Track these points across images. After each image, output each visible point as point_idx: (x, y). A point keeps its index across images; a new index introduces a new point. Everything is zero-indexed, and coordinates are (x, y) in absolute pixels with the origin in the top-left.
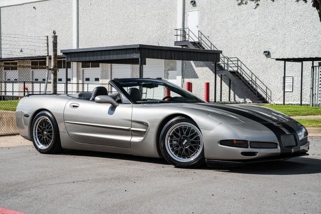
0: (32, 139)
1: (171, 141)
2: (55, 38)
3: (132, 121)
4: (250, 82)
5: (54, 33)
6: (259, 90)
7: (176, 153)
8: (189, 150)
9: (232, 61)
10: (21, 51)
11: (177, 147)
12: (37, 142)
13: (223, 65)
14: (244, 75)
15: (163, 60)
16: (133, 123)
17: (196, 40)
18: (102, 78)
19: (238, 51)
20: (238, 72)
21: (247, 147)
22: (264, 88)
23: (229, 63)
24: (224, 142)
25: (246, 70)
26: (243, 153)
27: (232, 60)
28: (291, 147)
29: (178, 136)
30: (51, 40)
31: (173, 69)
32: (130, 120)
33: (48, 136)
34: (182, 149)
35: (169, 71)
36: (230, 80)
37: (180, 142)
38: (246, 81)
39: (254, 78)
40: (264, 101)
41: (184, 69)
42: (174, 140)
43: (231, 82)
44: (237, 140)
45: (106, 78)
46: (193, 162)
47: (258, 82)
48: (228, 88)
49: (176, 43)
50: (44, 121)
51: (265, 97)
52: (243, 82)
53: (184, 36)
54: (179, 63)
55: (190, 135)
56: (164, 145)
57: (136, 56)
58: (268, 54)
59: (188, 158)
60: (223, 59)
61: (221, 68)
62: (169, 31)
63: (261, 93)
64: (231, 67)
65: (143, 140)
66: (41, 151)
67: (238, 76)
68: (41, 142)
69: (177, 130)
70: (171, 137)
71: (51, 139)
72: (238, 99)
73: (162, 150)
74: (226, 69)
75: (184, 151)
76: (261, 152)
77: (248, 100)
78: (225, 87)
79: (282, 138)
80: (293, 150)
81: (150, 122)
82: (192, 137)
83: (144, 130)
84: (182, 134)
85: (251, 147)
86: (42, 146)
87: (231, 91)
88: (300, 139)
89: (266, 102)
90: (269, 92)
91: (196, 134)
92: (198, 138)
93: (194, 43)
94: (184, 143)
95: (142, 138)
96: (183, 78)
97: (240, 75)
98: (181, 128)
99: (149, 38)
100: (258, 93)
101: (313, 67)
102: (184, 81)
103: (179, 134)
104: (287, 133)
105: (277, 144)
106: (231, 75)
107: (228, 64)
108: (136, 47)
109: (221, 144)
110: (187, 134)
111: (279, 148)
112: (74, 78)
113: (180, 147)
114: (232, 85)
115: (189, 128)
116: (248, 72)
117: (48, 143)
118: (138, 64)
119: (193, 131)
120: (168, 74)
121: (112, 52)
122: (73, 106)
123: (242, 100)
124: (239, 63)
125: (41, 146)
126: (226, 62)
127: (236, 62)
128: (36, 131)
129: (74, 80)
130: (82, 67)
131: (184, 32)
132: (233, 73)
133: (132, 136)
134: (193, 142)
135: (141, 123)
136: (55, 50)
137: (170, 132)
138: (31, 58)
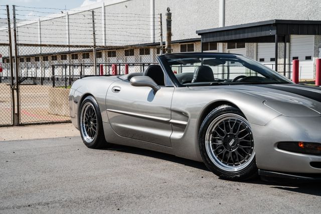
1: (214, 140)
2: (169, 15)
3: (171, 110)
5: (168, 10)
7: (220, 157)
8: (237, 153)
11: (222, 148)
16: (173, 113)
24: (283, 145)
26: (314, 164)
29: (222, 134)
30: (165, 18)
32: (167, 109)
33: (94, 127)
34: (227, 152)
35: (320, 49)
37: (226, 143)
42: (219, 139)
44: (304, 143)
50: (90, 109)
55: (238, 132)
57: (273, 32)
65: (184, 135)
68: (88, 133)
69: (221, 125)
70: (214, 134)
71: (96, 130)
75: (230, 155)
81: (190, 112)
82: (240, 135)
83: (185, 123)
84: (228, 130)
86: (88, 137)
91: (248, 130)
92: (251, 137)
94: (231, 144)
98: (226, 122)
99: (298, 14)
103: (224, 131)
108: (272, 23)
109: (279, 148)
110: (235, 130)
113: (225, 150)
115: (239, 122)
117: (93, 136)
118: (274, 42)
119: (243, 126)
120: (319, 52)
121: (246, 30)
122: (116, 90)
125: (88, 139)
128: (84, 121)
130: (228, 48)
133: (172, 130)
134: (242, 143)
135: (180, 113)
136: (169, 29)
137: (212, 127)
138: (181, 42)
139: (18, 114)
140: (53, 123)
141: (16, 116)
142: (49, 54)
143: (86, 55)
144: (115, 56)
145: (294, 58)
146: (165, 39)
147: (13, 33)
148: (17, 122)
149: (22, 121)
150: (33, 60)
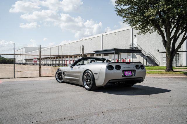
2: (83, 47)
17: (136, 47)
19: (149, 50)
22: (157, 61)
27: (147, 52)
30: (82, 48)
31: (130, 56)
35: (128, 56)
36: (147, 59)
39: (154, 58)
40: (157, 65)
47: (155, 59)
49: (130, 48)
52: (151, 59)
53: (133, 46)
54: (131, 54)
57: (114, 52)
58: (158, 51)
61: (144, 55)
62: (128, 44)
72: (149, 65)
77: (152, 65)
78: (145, 61)
89: (158, 65)
90: (159, 62)
93: (135, 48)
97: (150, 57)
100: (155, 63)
107: (146, 54)
108: (113, 49)
114: (147, 61)
116: (152, 56)
118: (114, 54)
124: (149, 54)
130: (104, 56)
131: (133, 44)
132: (147, 56)
136: (83, 51)
138: (90, 54)
139: (41, 74)
140: (50, 76)
141: (40, 74)
142: (53, 57)
143: (60, 58)
144: (71, 58)
145: (122, 59)
146: (82, 53)
147: (40, 52)
148: (40, 76)
149: (42, 76)
150: (48, 59)
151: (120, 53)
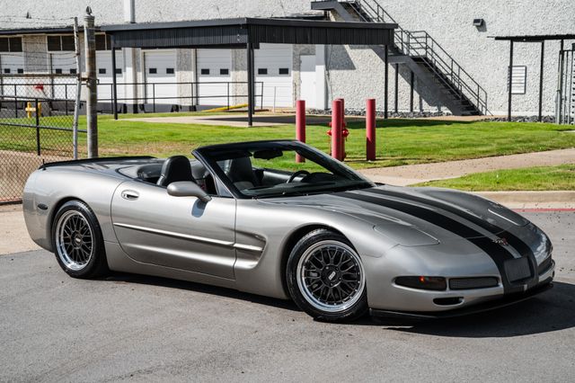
0: (54, 249)
1: (307, 274)
2: (91, 20)
3: (236, 231)
4: (449, 77)
5: (89, 11)
6: (465, 92)
7: (317, 294)
8: (340, 289)
9: (415, 38)
10: (28, 17)
11: (320, 283)
12: (64, 256)
13: (399, 46)
14: (437, 64)
15: (291, 45)
16: (238, 236)
18: (180, 69)
19: (428, 20)
20: (426, 59)
21: (444, 289)
22: (475, 88)
23: (412, 41)
24: (401, 280)
25: (442, 54)
26: (438, 301)
27: (415, 35)
28: (522, 281)
29: (319, 265)
31: (309, 53)
32: (231, 230)
33: (83, 247)
34: (327, 289)
35: (302, 57)
36: (413, 74)
37: (324, 276)
38: (441, 74)
39: (455, 68)
40: (473, 110)
41: (329, 53)
42: (314, 272)
43: (415, 77)
44: (425, 277)
45: (188, 69)
46: (346, 313)
47: (463, 76)
48: (410, 87)
49: (313, 4)
50: (75, 219)
51: (475, 103)
52: (436, 76)
55: (341, 263)
56: (295, 281)
57: (242, 39)
58: (480, 24)
59: (338, 304)
60: (399, 34)
61: (398, 52)
63: (469, 96)
64: (414, 49)
65: (257, 266)
66: (72, 274)
67: (426, 65)
68: (71, 256)
69: (318, 254)
70: (307, 265)
71: (89, 252)
72: (427, 107)
73: (291, 291)
74: (405, 52)
75: (330, 291)
76: (468, 296)
77: (445, 110)
78: (404, 85)
79: (507, 265)
80: (526, 286)
81: (269, 236)
82: (344, 267)
83: (259, 249)
84: (327, 261)
85: (451, 289)
86: (73, 263)
87: (415, 92)
88: (538, 264)
89: (478, 113)
90: (482, 94)
91: (353, 261)
92: (356, 269)
93: (347, 5)
94: (331, 277)
95: (255, 263)
96: (327, 69)
97: (431, 64)
98: (324, 250)
100: (463, 96)
101: (562, 52)
102: (328, 75)
103: (322, 261)
104: (516, 255)
105: (497, 279)
106: (413, 65)
107: (408, 44)
108: (241, 23)
109: (397, 284)
110: (336, 261)
111: (501, 286)
112: (127, 69)
113: (323, 285)
114: (415, 83)
115: (341, 251)
116: (445, 58)
117: (83, 260)
119: (347, 256)
120: (300, 62)
121: (196, 31)
122: (128, 196)
123: (434, 110)
124: (429, 42)
125: (72, 265)
126: (405, 39)
127: (424, 40)
128: (62, 237)
129: (129, 72)
132: (417, 59)
133: (237, 257)
134: (346, 277)
135: (252, 235)
136: (92, 44)
137: (305, 257)
138: (47, 31)
145: (260, 71)
151: (261, 44)
